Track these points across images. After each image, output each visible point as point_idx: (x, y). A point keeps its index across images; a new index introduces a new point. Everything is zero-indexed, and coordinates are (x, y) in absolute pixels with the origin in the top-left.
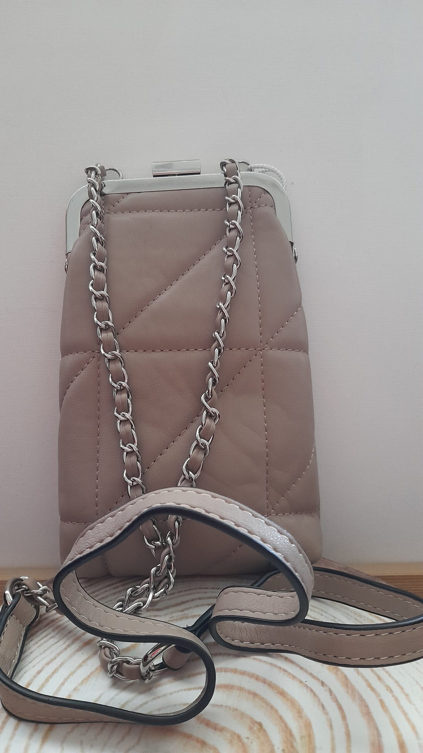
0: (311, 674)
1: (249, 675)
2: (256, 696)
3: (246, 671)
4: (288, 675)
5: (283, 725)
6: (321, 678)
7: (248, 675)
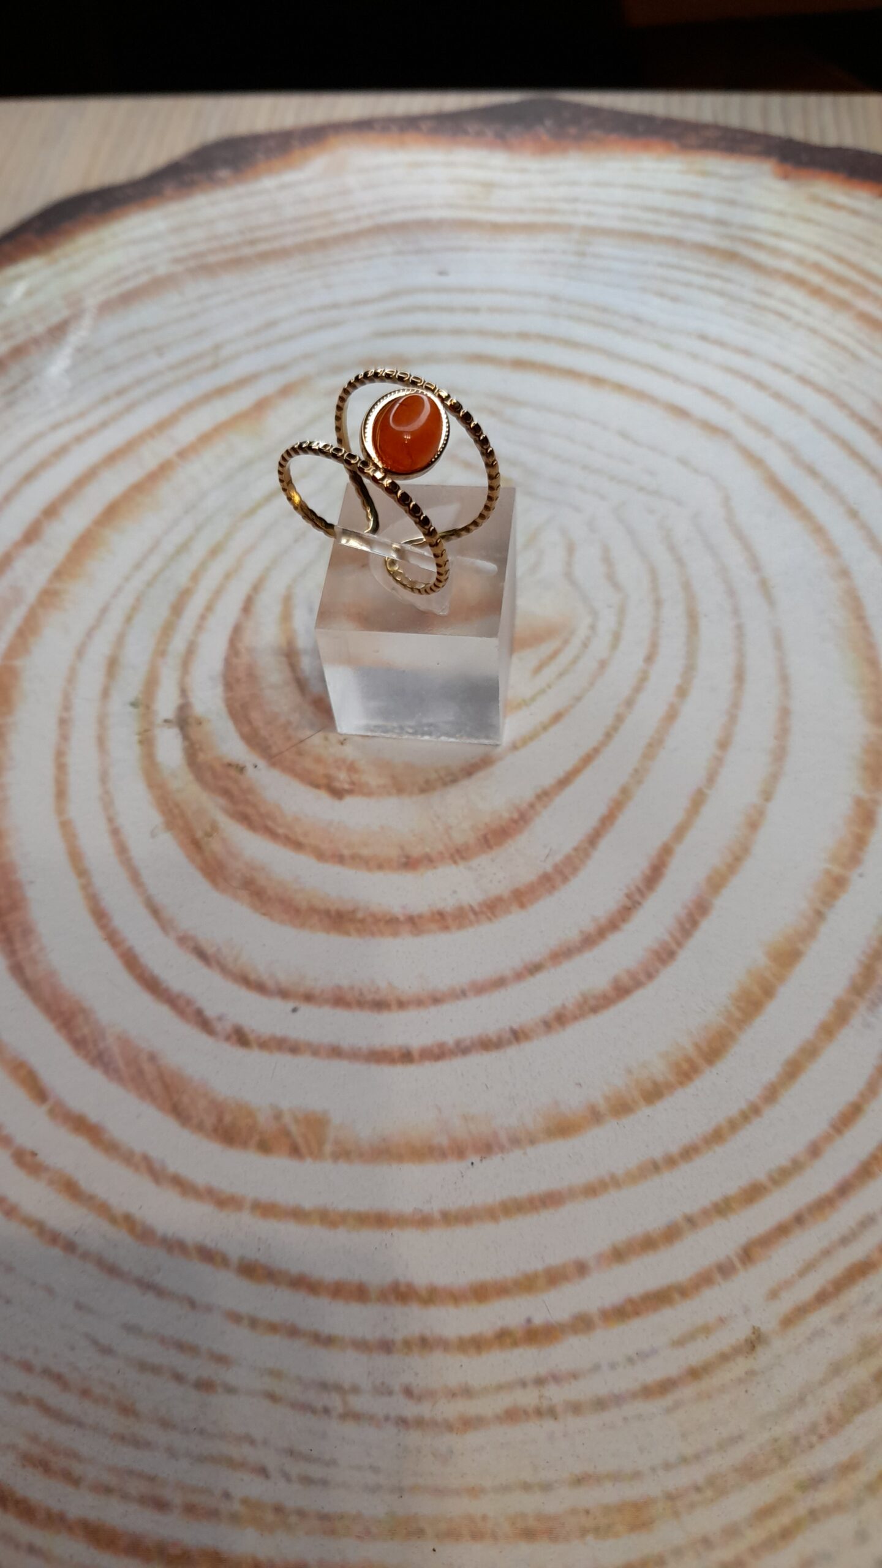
0: (294, 1048)
1: (472, 917)
2: (404, 860)
3: (490, 919)
4: (361, 994)
5: (281, 831)
6: (254, 1057)
7: (475, 913)
